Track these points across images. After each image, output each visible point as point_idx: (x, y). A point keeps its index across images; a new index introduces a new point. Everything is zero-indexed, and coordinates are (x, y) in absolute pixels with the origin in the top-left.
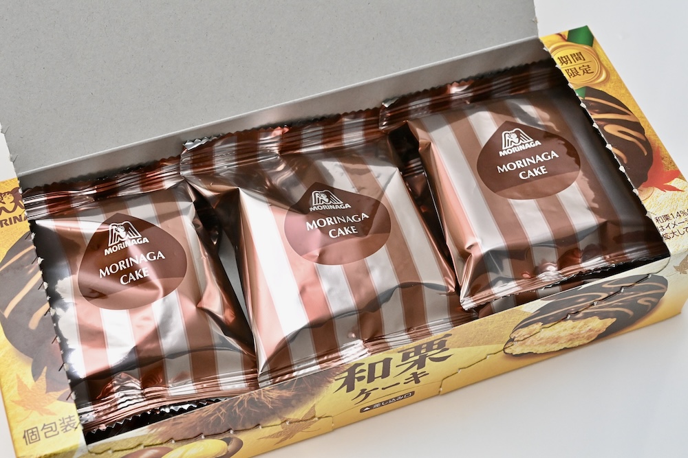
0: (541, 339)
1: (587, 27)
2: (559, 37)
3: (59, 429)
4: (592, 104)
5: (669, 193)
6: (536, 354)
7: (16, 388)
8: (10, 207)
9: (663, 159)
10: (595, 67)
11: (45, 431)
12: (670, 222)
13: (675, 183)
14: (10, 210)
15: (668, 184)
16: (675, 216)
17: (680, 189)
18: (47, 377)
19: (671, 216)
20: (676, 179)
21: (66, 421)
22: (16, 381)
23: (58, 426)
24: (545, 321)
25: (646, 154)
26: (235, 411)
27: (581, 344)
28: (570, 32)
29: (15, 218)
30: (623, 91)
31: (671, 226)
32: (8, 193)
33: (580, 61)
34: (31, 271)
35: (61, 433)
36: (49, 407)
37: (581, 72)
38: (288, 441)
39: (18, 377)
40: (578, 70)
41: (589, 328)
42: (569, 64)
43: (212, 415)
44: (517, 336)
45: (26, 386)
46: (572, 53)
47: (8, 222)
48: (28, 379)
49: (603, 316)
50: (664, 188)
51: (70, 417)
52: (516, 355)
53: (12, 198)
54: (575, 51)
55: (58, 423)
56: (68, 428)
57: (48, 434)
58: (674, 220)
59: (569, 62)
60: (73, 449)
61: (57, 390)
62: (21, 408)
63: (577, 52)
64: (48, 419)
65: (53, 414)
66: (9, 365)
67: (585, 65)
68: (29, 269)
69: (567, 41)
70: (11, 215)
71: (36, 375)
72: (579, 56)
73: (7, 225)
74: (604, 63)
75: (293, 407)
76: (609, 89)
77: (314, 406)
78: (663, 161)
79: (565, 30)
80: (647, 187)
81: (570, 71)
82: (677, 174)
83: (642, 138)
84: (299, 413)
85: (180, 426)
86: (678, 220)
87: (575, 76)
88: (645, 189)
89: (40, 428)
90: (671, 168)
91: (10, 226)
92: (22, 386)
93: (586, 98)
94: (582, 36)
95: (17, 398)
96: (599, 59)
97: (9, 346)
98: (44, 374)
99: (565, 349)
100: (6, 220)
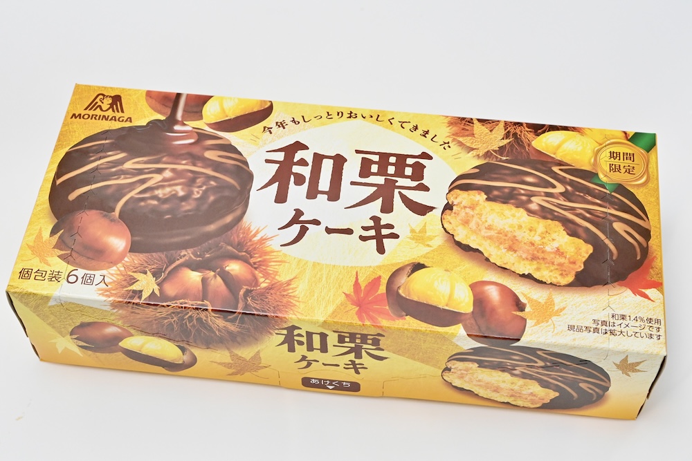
0: (479, 381)
1: (654, 135)
2: (624, 135)
3: (47, 277)
4: (616, 200)
5: (638, 298)
6: (477, 395)
7: (34, 236)
8: (105, 107)
9: (652, 268)
10: (639, 170)
11: (36, 274)
12: (624, 322)
13: (651, 292)
14: (104, 109)
15: (643, 290)
16: (632, 319)
17: (652, 299)
18: (59, 238)
19: (628, 318)
20: (653, 289)
21: (55, 273)
22: (38, 231)
23: (47, 275)
24: (481, 364)
25: (638, 258)
26: (186, 323)
27: (526, 406)
28: (637, 135)
29: (104, 116)
30: (653, 199)
31: (623, 326)
32: (110, 97)
33: (629, 161)
34: (92, 158)
35: (47, 280)
36: (49, 259)
37: (623, 170)
38: (238, 377)
39: (40, 229)
40: (622, 168)
41: (531, 391)
42: (617, 160)
43: (165, 318)
44: (453, 367)
45: (42, 238)
46: (625, 152)
47: (97, 118)
48: (46, 233)
49: (545, 384)
50: (635, 292)
51: (59, 272)
52: (456, 387)
53: (110, 101)
54: (629, 151)
55: (49, 272)
56: (54, 279)
57: (37, 278)
58: (628, 321)
59: (618, 158)
60: (49, 295)
61: (61, 250)
62: (30, 252)
63: (632, 152)
64: (43, 267)
65: (49, 265)
66: (39, 219)
67: (631, 165)
68: (91, 157)
69: (629, 140)
70: (103, 114)
71: (53, 232)
72: (631, 157)
73: (96, 119)
74: (650, 170)
75: (239, 344)
76: (640, 195)
77: (258, 352)
78: (651, 270)
79: (631, 131)
80: (621, 285)
81: (613, 167)
82: (658, 285)
83: (644, 244)
84: (246, 353)
85: (138, 316)
86: (632, 323)
87: (615, 171)
88: (618, 287)
89: (34, 271)
90: (655, 278)
91: (97, 121)
92: (39, 236)
93: (613, 194)
94: (645, 141)
95: (31, 244)
96: (647, 166)
97: (47, 205)
98: (59, 234)
99: (508, 403)
100: (97, 116)
